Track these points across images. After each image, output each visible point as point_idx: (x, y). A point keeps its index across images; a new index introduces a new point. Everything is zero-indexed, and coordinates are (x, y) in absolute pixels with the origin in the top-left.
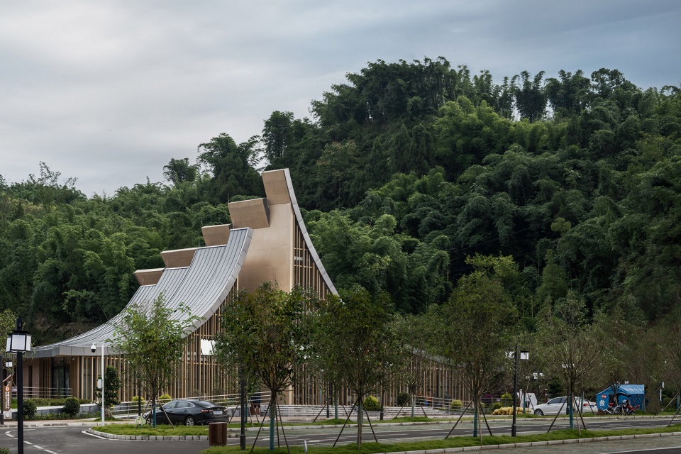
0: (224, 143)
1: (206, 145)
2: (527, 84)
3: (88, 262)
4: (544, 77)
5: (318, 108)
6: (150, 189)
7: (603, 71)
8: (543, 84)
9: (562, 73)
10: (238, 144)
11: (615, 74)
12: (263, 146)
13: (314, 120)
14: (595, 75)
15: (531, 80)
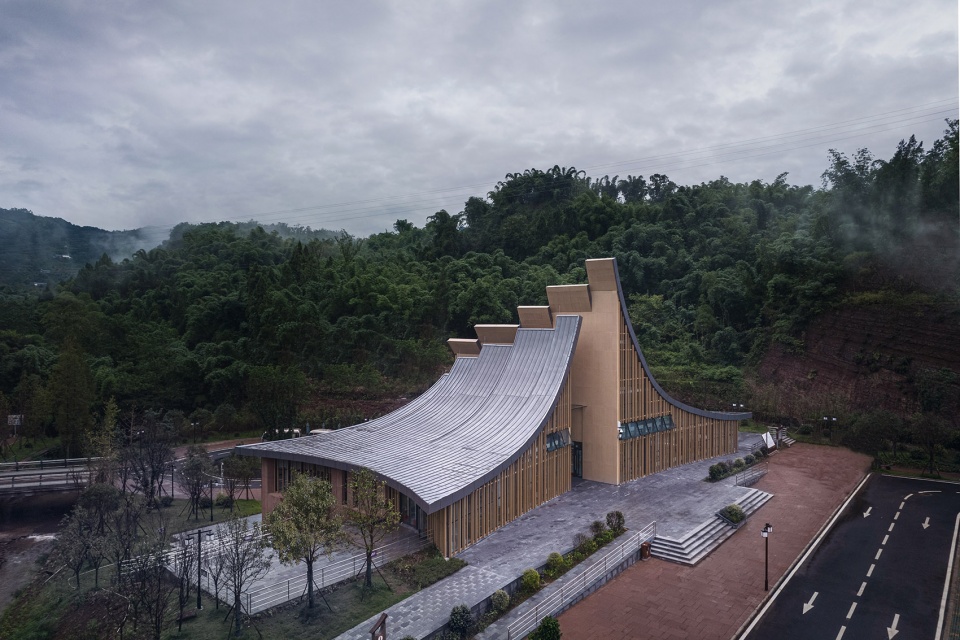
0: (442, 216)
1: (431, 217)
2: (608, 182)
3: (379, 302)
4: (618, 179)
5: (493, 195)
6: (388, 235)
7: (657, 175)
8: (617, 184)
9: (630, 177)
10: (451, 215)
11: (664, 177)
12: (465, 217)
13: (490, 201)
14: (652, 178)
15: (610, 180)
